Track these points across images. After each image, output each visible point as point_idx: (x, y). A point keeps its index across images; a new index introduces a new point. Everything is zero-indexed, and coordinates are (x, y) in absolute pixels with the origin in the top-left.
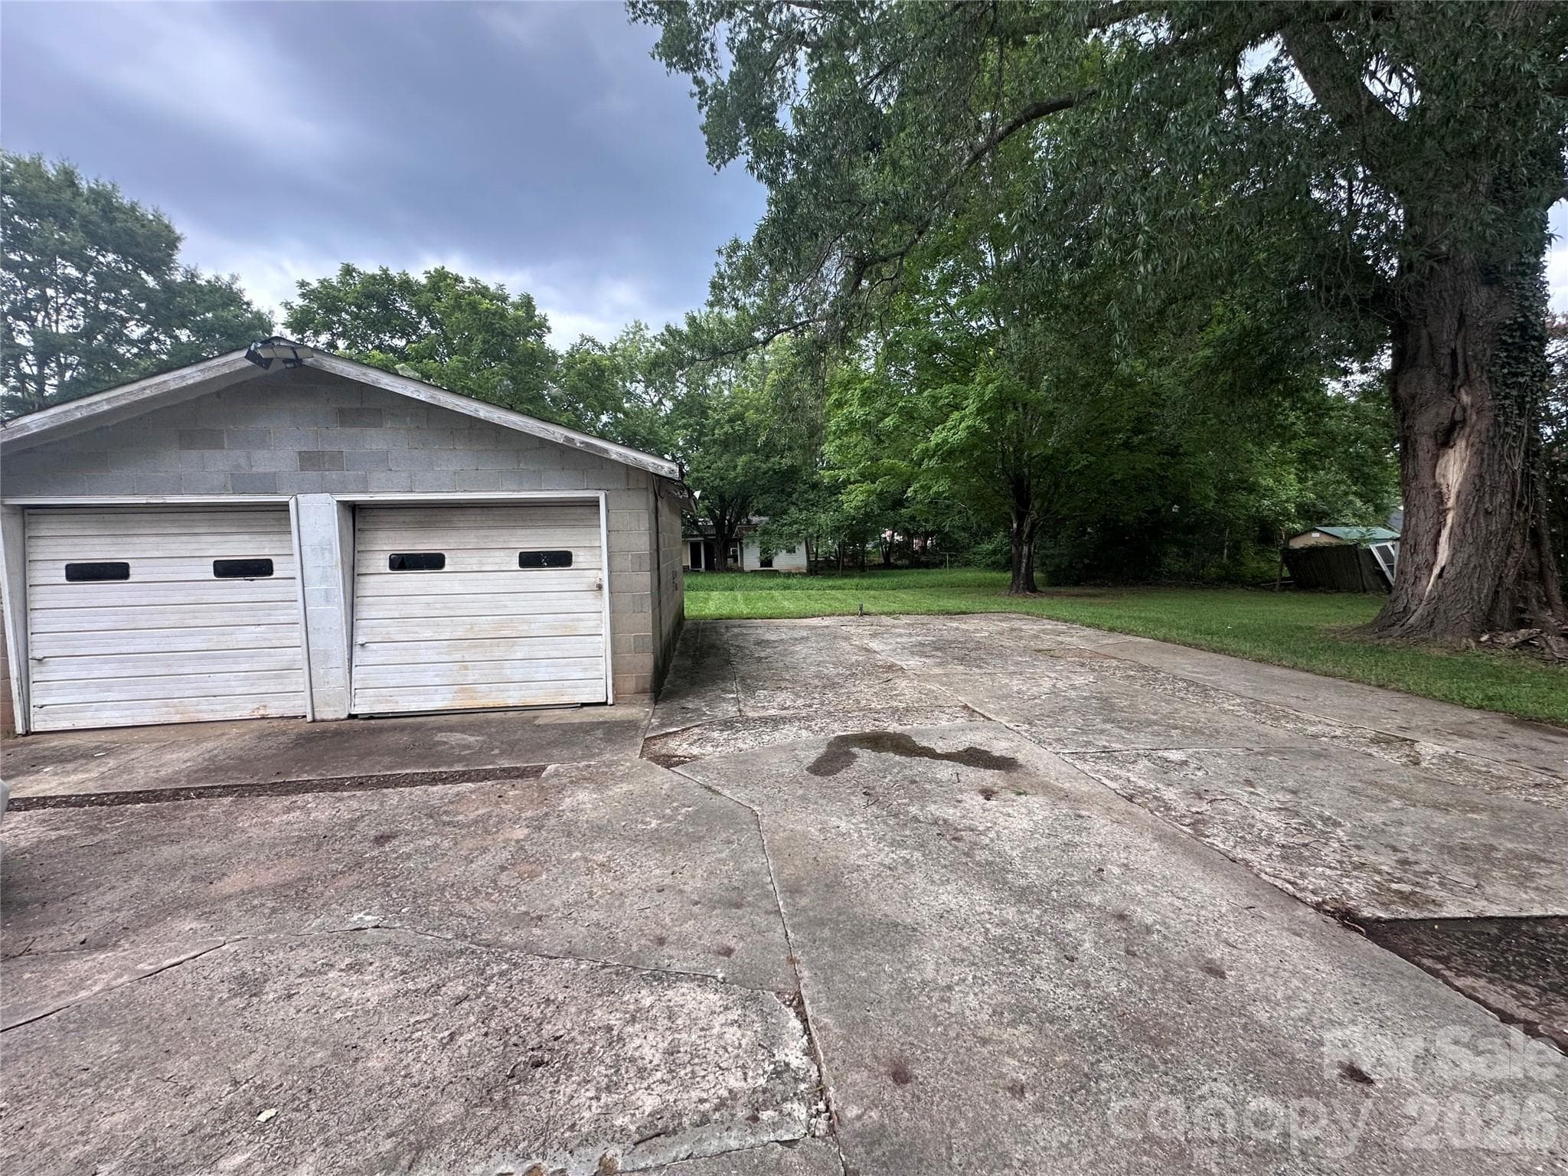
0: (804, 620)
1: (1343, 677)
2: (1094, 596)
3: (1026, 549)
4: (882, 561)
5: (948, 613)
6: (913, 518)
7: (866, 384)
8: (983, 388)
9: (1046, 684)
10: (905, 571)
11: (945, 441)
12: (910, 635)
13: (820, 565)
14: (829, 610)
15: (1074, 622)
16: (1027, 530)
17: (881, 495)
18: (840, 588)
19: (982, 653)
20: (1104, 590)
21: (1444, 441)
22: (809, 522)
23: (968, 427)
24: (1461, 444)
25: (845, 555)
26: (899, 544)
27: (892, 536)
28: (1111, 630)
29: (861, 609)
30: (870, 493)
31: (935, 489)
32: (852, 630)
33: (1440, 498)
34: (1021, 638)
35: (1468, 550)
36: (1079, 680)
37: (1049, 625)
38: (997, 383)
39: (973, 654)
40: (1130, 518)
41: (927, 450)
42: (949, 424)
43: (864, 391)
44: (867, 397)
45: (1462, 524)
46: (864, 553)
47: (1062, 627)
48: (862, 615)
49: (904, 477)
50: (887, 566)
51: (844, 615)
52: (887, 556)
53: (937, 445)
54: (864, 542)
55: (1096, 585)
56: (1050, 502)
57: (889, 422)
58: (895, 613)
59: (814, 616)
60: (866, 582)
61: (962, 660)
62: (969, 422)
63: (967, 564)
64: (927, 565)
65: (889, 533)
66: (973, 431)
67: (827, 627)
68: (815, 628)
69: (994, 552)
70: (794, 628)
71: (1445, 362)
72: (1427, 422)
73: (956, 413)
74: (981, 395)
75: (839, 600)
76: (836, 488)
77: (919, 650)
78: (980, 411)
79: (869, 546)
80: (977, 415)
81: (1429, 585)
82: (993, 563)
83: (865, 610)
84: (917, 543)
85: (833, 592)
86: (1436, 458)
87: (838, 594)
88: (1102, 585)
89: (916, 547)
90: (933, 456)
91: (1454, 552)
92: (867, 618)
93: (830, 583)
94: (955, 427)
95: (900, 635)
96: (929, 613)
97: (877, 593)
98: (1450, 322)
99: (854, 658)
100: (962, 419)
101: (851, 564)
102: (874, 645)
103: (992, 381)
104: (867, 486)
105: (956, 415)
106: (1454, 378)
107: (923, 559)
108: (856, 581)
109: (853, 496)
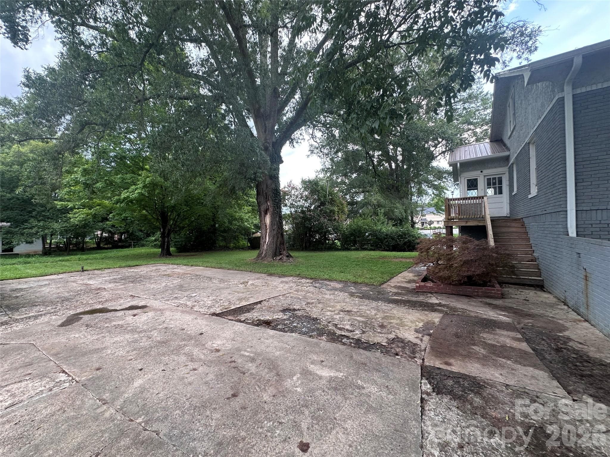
0: (45, 277)
1: (244, 271)
2: (193, 255)
3: (166, 239)
4: (95, 246)
5: (129, 266)
6: (113, 226)
7: (86, 166)
8: (145, 179)
9: (164, 284)
10: (110, 250)
11: (128, 197)
12: (110, 276)
13: (52, 249)
14: (61, 271)
15: (180, 264)
16: (167, 232)
17: (95, 216)
18: (68, 260)
19: (142, 279)
20: (197, 253)
21: (266, 213)
22: (44, 228)
23: (139, 193)
24: (269, 214)
25: (71, 244)
26: (106, 237)
27: (102, 234)
28: (192, 266)
29: (82, 268)
30: (88, 215)
31: (124, 215)
32: (78, 278)
33: (266, 226)
34: (159, 272)
35: (271, 238)
36: (175, 282)
37: (171, 266)
38: (151, 178)
39: (138, 279)
40: (205, 228)
41: (120, 199)
42: (130, 190)
43: (85, 170)
44: (86, 172)
45: (270, 232)
46: (84, 242)
47: (176, 266)
48: (83, 271)
49: (108, 209)
50: (98, 248)
51: (72, 272)
52: (98, 244)
53: (124, 198)
54: (84, 236)
55: (195, 252)
56: (176, 222)
57: (99, 185)
58: (102, 269)
59: (51, 275)
60: (84, 257)
61: (132, 282)
62: (139, 191)
63: (143, 246)
64: (123, 247)
65: (99, 233)
66: (141, 194)
67: (61, 278)
68: (54, 279)
69: (155, 240)
70: (38, 281)
71: (265, 195)
72: (263, 208)
73: (134, 186)
74: (145, 181)
75: (68, 266)
76: (65, 211)
77: (115, 281)
78: (144, 187)
79: (87, 239)
80: (143, 188)
81: (265, 247)
82: (155, 245)
83: (85, 269)
84: (116, 237)
85: (63, 263)
86: (265, 217)
87: (67, 263)
88: (197, 251)
89: (116, 239)
90: (122, 202)
91: (269, 238)
92: (86, 272)
93: (61, 258)
94: (133, 192)
95: (105, 277)
96: (120, 267)
97: (91, 261)
98: (265, 186)
99: (79, 289)
100: (136, 189)
101: (74, 248)
102: (91, 282)
103: (148, 177)
104: (85, 211)
105: (133, 187)
106: (267, 199)
107: (120, 244)
108: (79, 256)
109: (77, 215)
